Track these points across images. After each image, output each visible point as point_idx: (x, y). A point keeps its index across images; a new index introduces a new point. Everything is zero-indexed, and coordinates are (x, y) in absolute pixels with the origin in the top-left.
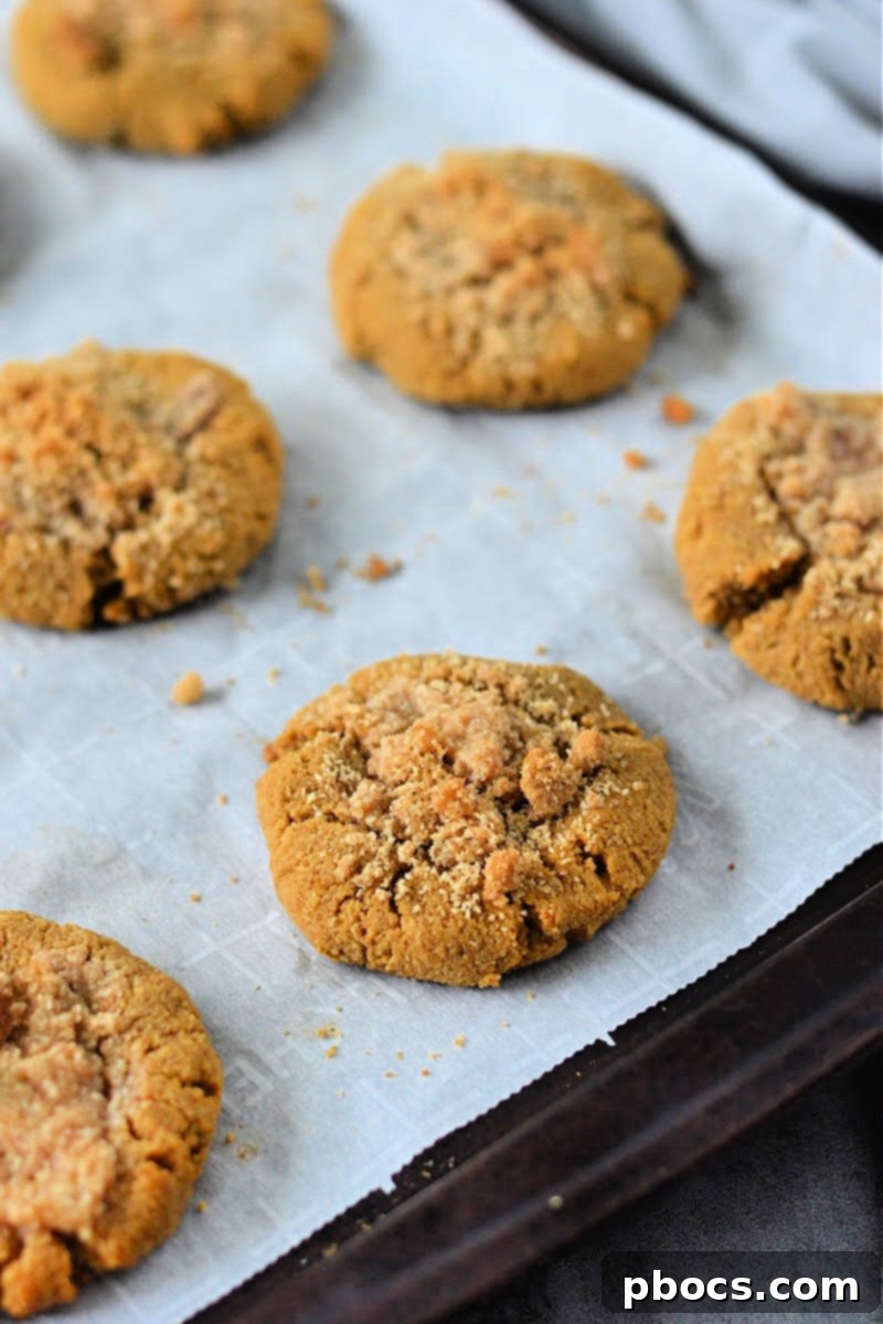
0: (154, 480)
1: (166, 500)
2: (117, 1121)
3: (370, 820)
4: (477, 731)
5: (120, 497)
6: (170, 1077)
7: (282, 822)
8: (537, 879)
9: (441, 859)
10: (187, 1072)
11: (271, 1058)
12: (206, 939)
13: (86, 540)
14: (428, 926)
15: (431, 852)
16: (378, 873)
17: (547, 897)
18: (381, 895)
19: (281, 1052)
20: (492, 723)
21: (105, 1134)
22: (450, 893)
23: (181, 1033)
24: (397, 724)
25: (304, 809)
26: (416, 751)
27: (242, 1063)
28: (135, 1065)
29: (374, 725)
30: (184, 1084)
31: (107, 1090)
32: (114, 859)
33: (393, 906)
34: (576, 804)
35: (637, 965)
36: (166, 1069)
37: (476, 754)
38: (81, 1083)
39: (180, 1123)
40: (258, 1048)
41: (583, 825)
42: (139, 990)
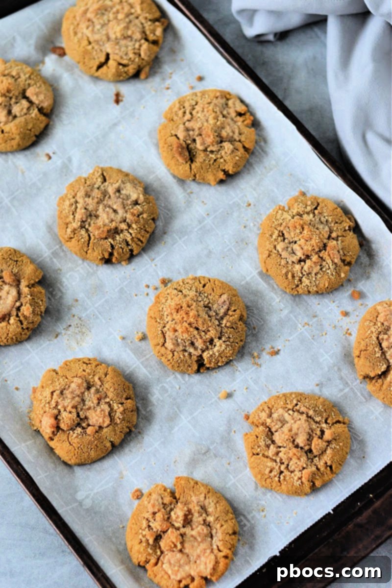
0: (213, 337)
1: (217, 342)
2: (215, 547)
3: (274, 458)
4: (301, 433)
5: (205, 342)
6: (227, 534)
7: (251, 454)
8: (315, 474)
9: (291, 469)
10: (231, 532)
11: (249, 517)
12: (231, 477)
13: (196, 353)
14: (288, 488)
15: (289, 467)
16: (276, 473)
17: (317, 479)
18: (277, 479)
19: (251, 515)
20: (305, 430)
21: (212, 551)
22: (294, 479)
23: (229, 521)
24: (280, 425)
25: (257, 452)
26: (285, 440)
27: (242, 518)
28: (218, 530)
29: (274, 426)
30: (230, 535)
31: (212, 537)
32: (207, 452)
33: (279, 481)
34: (325, 451)
35: (339, 488)
36: (226, 532)
37: (301, 440)
38: (206, 536)
39: (229, 546)
40: (246, 513)
41: (327, 458)
42: (218, 509)
